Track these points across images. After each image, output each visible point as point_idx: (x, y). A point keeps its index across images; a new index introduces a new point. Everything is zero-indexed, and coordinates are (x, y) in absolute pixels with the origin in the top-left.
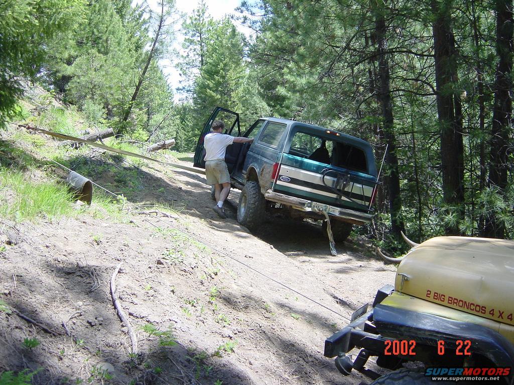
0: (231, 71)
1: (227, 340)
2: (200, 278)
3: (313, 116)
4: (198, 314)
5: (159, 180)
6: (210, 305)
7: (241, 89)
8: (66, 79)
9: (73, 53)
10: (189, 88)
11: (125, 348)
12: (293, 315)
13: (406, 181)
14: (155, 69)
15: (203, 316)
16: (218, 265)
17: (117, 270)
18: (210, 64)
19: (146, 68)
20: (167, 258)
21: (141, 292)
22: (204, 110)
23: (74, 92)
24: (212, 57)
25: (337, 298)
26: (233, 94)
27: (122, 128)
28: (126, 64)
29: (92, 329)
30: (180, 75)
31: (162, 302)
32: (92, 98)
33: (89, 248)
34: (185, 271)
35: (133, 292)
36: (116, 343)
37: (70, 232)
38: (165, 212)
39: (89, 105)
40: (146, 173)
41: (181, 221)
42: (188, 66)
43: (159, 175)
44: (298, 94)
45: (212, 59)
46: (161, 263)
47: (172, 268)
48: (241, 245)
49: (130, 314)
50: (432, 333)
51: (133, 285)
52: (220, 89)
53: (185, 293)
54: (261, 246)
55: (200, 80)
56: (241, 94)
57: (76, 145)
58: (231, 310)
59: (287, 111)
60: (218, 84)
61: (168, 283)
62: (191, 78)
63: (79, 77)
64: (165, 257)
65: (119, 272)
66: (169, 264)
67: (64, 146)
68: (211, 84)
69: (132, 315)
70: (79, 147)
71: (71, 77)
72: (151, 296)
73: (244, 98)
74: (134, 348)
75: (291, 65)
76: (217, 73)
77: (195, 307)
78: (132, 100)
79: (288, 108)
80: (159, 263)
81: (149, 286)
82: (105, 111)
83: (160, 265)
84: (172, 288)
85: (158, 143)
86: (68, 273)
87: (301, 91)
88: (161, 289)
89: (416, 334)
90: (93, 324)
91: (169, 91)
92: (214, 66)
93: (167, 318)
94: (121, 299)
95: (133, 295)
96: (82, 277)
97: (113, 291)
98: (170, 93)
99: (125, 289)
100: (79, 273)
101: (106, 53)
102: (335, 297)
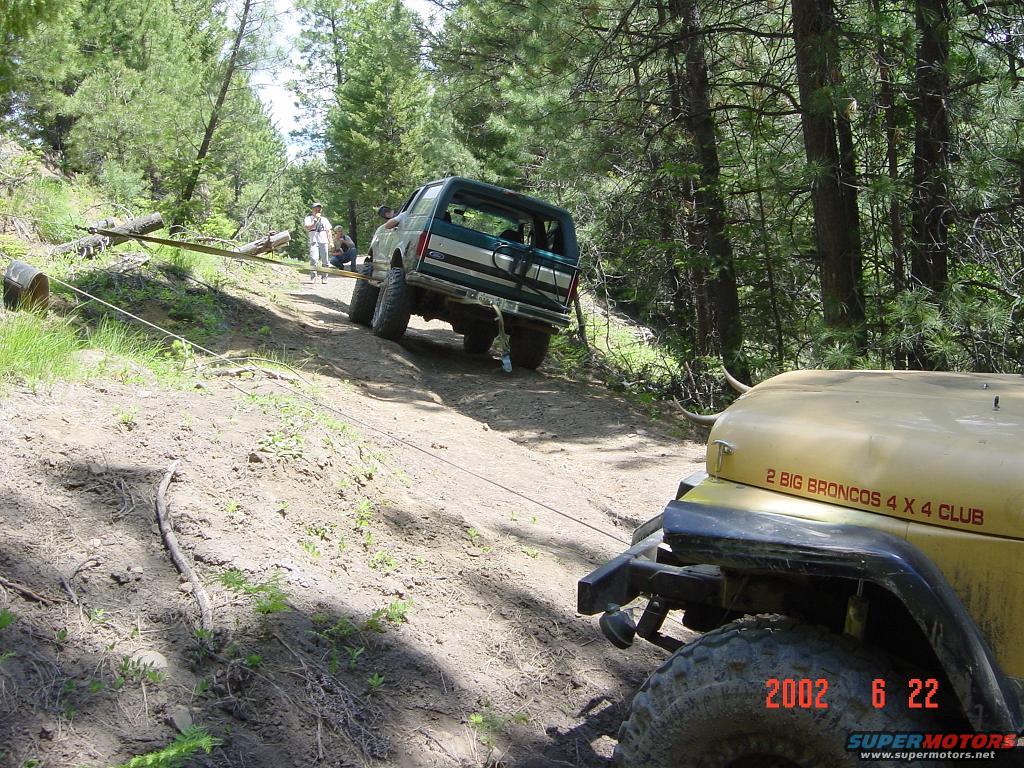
0: (398, 91)
1: (393, 599)
2: (338, 485)
3: (562, 171)
4: (334, 553)
5: (259, 312)
6: (358, 535)
7: (419, 127)
8: (65, 123)
9: (75, 70)
10: (315, 130)
11: (188, 623)
12: (525, 548)
13: (749, 289)
14: (243, 93)
15: (343, 556)
16: (372, 460)
17: (169, 476)
18: (355, 79)
19: (224, 90)
20: (268, 449)
21: (218, 517)
22: (347, 174)
23: (81, 148)
24: (359, 65)
25: (615, 515)
26: (404, 138)
27: (182, 214)
28: (185, 86)
29: (120, 589)
30: (297, 105)
31: (260, 533)
32: (119, 159)
33: (113, 438)
34: (306, 473)
35: (202, 517)
36: (170, 613)
37: (73, 410)
38: (269, 368)
39: (111, 171)
40: (233, 298)
41: (304, 386)
42: (312, 87)
43: (259, 302)
44: (531, 129)
45: (359, 70)
46: (258, 460)
47: (279, 468)
48: (424, 426)
49: (198, 558)
50: (776, 548)
51: (201, 504)
52: (377, 128)
53: (306, 515)
54: (463, 426)
55: (337, 113)
56: (420, 137)
57: (88, 250)
58: (400, 543)
59: (510, 164)
60: (374, 119)
61: (273, 498)
62: (318, 110)
63: (90, 118)
64: (266, 448)
65: (173, 480)
66: (274, 460)
67: (65, 254)
68: (359, 119)
69: (202, 561)
70: (95, 254)
71: (75, 119)
72: (240, 523)
73: (427, 145)
74: (206, 621)
75: (515, 71)
76: (370, 97)
77: (327, 539)
78: (199, 158)
79: (512, 157)
80: (254, 459)
81: (233, 504)
82: (148, 183)
83: (256, 464)
84: (281, 507)
85: (257, 242)
86: (72, 486)
87: (536, 122)
88: (258, 509)
89: (747, 552)
90: (122, 580)
91: (275, 139)
92: (362, 82)
93: (272, 561)
94: (179, 530)
95: (201, 521)
96: (99, 493)
97: (162, 515)
98: (278, 142)
99: (186, 512)
100: (93, 486)
101: (142, 67)
102: (611, 514)
